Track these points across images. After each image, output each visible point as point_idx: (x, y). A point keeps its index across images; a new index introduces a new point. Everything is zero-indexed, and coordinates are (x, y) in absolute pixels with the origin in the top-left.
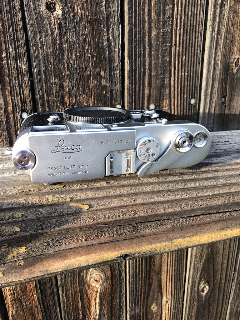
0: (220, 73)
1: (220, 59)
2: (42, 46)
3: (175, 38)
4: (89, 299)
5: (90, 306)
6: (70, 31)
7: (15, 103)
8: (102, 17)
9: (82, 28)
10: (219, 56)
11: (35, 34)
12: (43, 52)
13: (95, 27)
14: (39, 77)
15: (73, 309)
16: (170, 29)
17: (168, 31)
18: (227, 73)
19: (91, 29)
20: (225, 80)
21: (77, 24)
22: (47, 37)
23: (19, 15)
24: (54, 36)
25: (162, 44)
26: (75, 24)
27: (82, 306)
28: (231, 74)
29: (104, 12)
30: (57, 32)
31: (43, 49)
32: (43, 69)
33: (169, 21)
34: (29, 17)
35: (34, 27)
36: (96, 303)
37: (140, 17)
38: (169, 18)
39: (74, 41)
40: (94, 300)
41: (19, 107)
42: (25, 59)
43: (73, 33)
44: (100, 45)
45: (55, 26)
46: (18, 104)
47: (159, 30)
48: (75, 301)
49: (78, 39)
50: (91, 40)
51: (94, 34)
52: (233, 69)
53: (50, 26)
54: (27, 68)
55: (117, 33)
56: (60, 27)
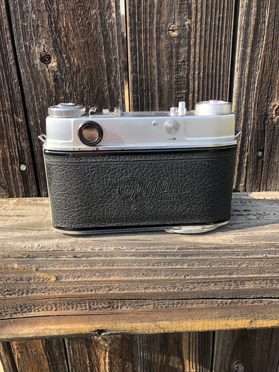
0: (254, 123)
1: (253, 106)
2: (38, 99)
3: (192, 84)
4: (97, 357)
5: (99, 365)
6: (66, 83)
7: (13, 155)
8: (102, 66)
9: (80, 78)
10: (252, 103)
11: (30, 88)
12: (39, 104)
13: (94, 77)
14: (36, 129)
15: (81, 364)
16: (186, 74)
17: (183, 76)
18: (264, 122)
19: (89, 80)
20: (261, 131)
21: (74, 75)
22: (43, 89)
23: (14, 69)
24: (50, 88)
25: (175, 91)
26: (71, 75)
27: (89, 363)
28: (270, 124)
29: (103, 61)
30: (52, 84)
31: (39, 102)
32: (40, 121)
33: (184, 65)
34: (24, 71)
35: (29, 80)
36: (105, 363)
37: (147, 63)
38: (184, 61)
39: (71, 93)
40: (103, 359)
41: (17, 159)
42: (21, 113)
43: (70, 85)
44: (101, 96)
45: (51, 79)
46: (16, 157)
47: (172, 76)
48: (82, 357)
49: (76, 91)
50: (89, 91)
51: (93, 85)
52: (272, 118)
53: (45, 78)
54: (24, 121)
55: (120, 82)
56: (56, 80)
